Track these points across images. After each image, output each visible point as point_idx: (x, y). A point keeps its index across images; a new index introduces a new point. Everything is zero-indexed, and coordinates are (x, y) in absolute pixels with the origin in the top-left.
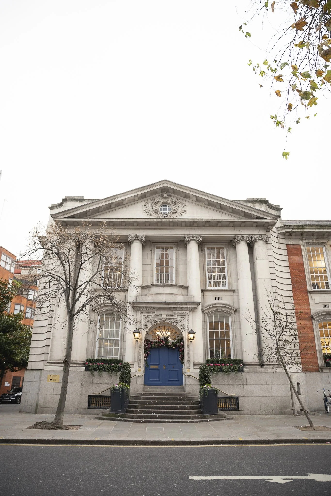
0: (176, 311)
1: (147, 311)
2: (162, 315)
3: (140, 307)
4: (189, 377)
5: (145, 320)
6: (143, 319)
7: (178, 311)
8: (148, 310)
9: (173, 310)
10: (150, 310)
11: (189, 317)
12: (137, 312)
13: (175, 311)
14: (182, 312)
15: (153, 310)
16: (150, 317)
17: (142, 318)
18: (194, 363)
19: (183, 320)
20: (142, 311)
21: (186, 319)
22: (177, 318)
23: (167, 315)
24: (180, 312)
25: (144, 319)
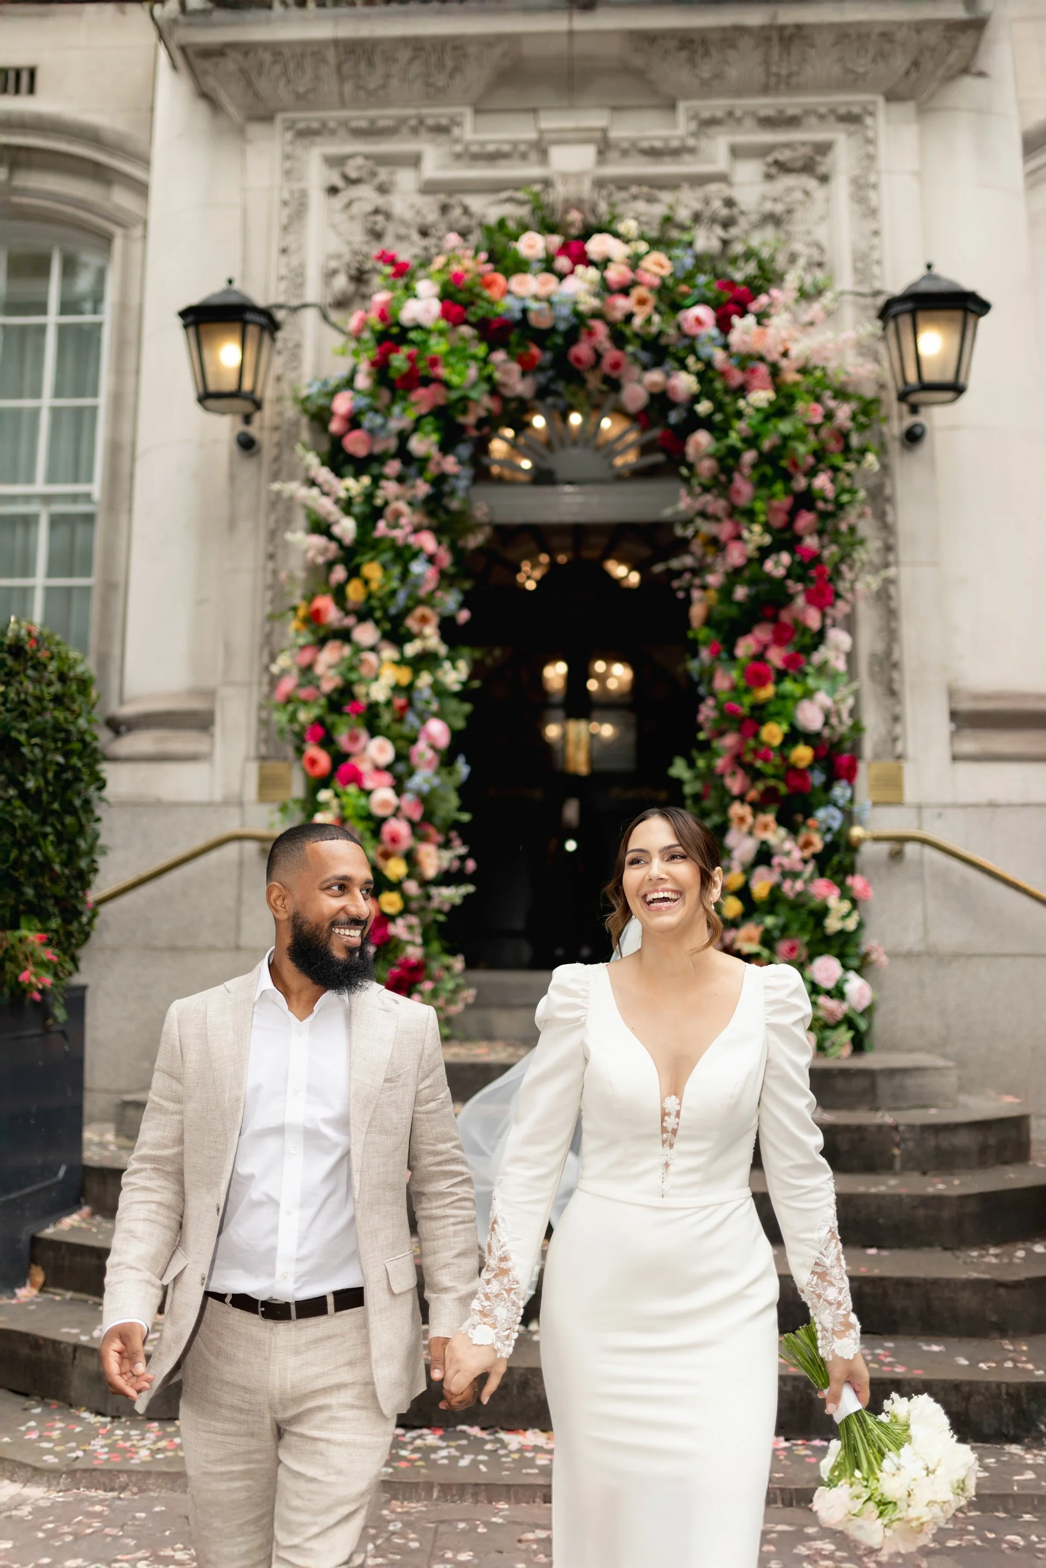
0: (720, 94)
1: (360, 117)
2: (541, 149)
3: (276, 49)
4: (896, 856)
5: (340, 218)
6: (317, 197)
7: (739, 92)
8: (378, 97)
9: (684, 76)
10: (406, 104)
11: (883, 162)
12: (255, 130)
13: (707, 88)
14: (790, 103)
15: (434, 94)
16: (406, 179)
17: (304, 194)
18: (952, 694)
19: (798, 195)
20: (310, 118)
21: (841, 186)
22: (723, 178)
23: (605, 147)
24: (766, 104)
25: (338, 202)
